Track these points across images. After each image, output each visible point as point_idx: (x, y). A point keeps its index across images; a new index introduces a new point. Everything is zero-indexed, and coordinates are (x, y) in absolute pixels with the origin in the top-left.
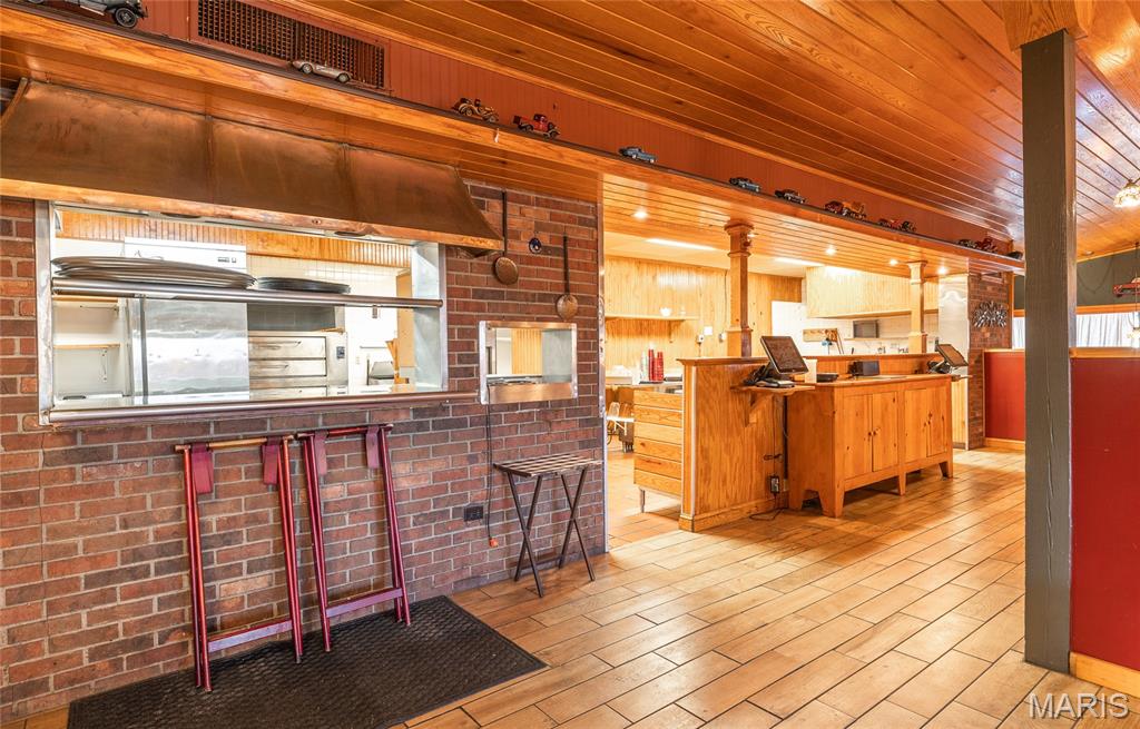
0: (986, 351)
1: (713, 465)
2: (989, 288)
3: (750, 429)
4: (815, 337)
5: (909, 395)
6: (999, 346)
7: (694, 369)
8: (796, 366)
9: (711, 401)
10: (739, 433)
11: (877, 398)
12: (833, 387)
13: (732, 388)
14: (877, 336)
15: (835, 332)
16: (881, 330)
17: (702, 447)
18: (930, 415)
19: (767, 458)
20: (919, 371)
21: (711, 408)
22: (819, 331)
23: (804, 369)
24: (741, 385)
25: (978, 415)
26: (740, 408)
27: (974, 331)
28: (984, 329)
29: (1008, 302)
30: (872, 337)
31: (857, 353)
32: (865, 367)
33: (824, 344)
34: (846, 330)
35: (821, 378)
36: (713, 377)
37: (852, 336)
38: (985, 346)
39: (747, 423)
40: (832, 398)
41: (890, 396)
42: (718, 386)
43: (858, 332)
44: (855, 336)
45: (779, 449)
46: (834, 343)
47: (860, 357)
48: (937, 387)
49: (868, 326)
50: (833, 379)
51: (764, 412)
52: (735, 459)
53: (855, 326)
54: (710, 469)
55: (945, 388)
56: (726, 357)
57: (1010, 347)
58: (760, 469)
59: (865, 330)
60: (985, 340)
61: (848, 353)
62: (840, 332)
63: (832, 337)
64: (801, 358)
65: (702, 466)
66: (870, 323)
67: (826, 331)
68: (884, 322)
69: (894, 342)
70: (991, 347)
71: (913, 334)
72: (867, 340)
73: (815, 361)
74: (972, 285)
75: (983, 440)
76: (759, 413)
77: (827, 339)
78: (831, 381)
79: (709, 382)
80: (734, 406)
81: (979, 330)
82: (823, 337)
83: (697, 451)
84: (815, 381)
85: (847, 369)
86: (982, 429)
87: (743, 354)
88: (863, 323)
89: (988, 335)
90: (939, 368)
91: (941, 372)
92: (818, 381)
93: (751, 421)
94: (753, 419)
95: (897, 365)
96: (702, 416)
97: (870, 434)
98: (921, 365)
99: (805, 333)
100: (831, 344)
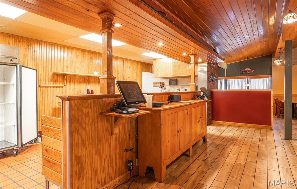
0: (212, 90)
1: (86, 167)
2: (212, 68)
3: (114, 136)
4: (157, 85)
5: (193, 110)
6: (215, 89)
7: (68, 103)
8: (139, 100)
9: (83, 124)
10: (107, 140)
11: (181, 113)
12: (160, 111)
13: (101, 114)
14: (177, 85)
15: (163, 83)
16: (178, 83)
17: (76, 157)
18: (200, 118)
19: (126, 151)
20: (193, 99)
21: (84, 129)
22: (158, 83)
23: (144, 101)
24: (108, 112)
25: (210, 113)
26: (107, 125)
27: (209, 83)
28: (211, 83)
29: (217, 74)
30: (175, 85)
31: (171, 91)
32: (175, 98)
33: (159, 88)
34: (167, 82)
35: (155, 105)
36: (85, 108)
37: (169, 85)
38: (211, 88)
39: (112, 133)
40: (160, 116)
41: (186, 112)
42: (90, 114)
43: (170, 84)
44: (170, 85)
45: (132, 145)
46: (163, 87)
47: (172, 93)
48: (202, 105)
49: (174, 81)
50: (160, 105)
51: (124, 126)
52: (104, 158)
53: (170, 81)
54: (84, 169)
55: (204, 105)
56: (100, 94)
57: (217, 89)
58: (121, 158)
59: (173, 83)
60: (211, 86)
61: (167, 92)
62: (165, 83)
63: (162, 85)
64: (142, 94)
65: (76, 169)
66: (174, 80)
67: (161, 83)
68: (179, 80)
69: (182, 87)
70: (213, 89)
71: (191, 83)
72: (174, 86)
73: (152, 95)
74: (208, 67)
75: (211, 122)
76: (121, 126)
77: (161, 86)
78: (160, 106)
79: (82, 112)
80: (103, 125)
81: (210, 83)
82: (159, 85)
83: (71, 160)
84: (151, 107)
85: (167, 99)
86: (211, 118)
87: (109, 92)
88: (172, 80)
89: (212, 85)
90: (201, 97)
91: (202, 99)
92: (153, 106)
93: (115, 132)
94: (116, 131)
95: (186, 96)
96: (76, 136)
97: (178, 132)
98: (194, 96)
99: (153, 83)
100: (162, 88)
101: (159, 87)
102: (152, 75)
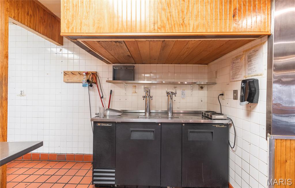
4: (76, 78)
15: (95, 75)
22: (80, 73)
44: (114, 79)
46: (94, 85)
53: (114, 71)
59: (123, 74)
62: (100, 75)
63: (92, 80)
66: (127, 68)
67: (87, 74)
77: (88, 81)
82: (84, 79)
88: (122, 68)
99: (65, 74)
100: (91, 86)
101: (81, 85)
102: (61, 50)
